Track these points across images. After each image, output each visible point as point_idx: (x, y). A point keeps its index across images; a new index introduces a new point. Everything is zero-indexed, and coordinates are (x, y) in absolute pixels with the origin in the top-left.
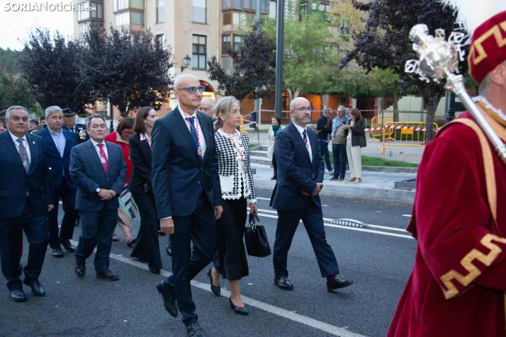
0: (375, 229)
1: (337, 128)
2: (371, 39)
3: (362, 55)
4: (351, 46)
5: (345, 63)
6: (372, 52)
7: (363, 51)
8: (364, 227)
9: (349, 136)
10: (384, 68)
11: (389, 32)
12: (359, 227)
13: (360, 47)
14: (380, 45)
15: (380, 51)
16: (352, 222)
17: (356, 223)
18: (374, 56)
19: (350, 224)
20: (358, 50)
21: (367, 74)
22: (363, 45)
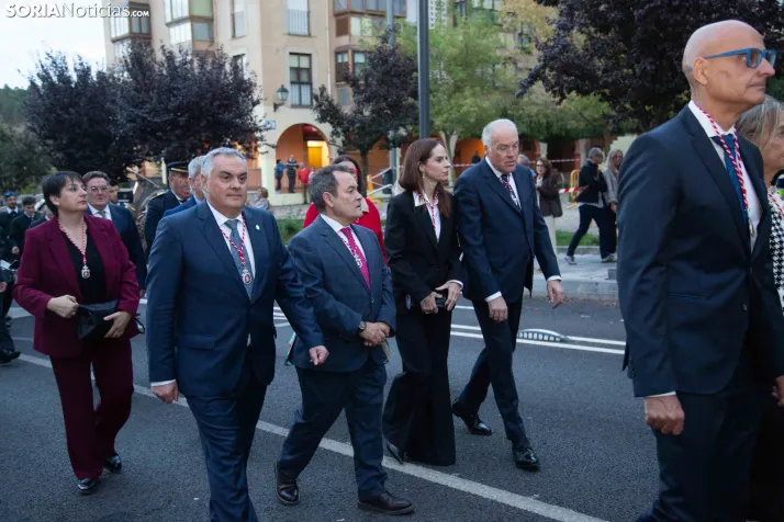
0: (579, 343)
2: (565, 48)
3: (551, 75)
4: (533, 62)
5: (525, 87)
6: (566, 69)
7: (552, 68)
8: (562, 341)
10: (586, 93)
11: (590, 37)
12: (554, 341)
13: (548, 61)
14: (578, 57)
15: (579, 66)
16: (544, 334)
17: (549, 335)
18: (569, 75)
19: (541, 337)
20: (544, 67)
21: (559, 103)
22: (553, 58)
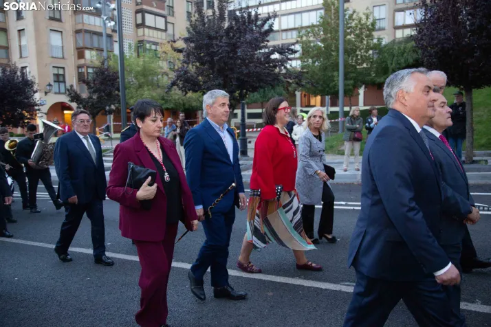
1: (168, 134)
2: (186, 72)
3: (180, 83)
4: (173, 75)
5: (170, 88)
6: (187, 81)
7: (181, 81)
9: (178, 139)
10: (196, 91)
11: (197, 68)
13: (178, 77)
14: (192, 76)
15: (192, 80)
18: (188, 83)
20: (177, 80)
21: (185, 95)
22: (181, 76)
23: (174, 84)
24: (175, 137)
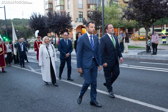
0: (132, 67)
1: (120, 37)
2: (129, 11)
4: (123, 14)
5: (122, 18)
7: (127, 15)
8: (128, 66)
10: (133, 20)
11: (134, 9)
12: (127, 66)
13: (126, 14)
14: (132, 13)
15: (132, 15)
16: (125, 65)
17: (126, 65)
18: (130, 16)
19: (124, 66)
21: (129, 22)
23: (124, 16)
24: (123, 39)
